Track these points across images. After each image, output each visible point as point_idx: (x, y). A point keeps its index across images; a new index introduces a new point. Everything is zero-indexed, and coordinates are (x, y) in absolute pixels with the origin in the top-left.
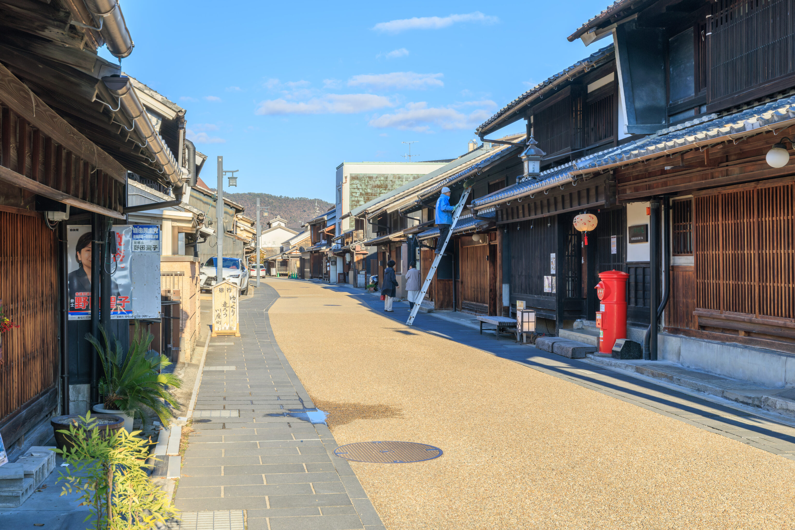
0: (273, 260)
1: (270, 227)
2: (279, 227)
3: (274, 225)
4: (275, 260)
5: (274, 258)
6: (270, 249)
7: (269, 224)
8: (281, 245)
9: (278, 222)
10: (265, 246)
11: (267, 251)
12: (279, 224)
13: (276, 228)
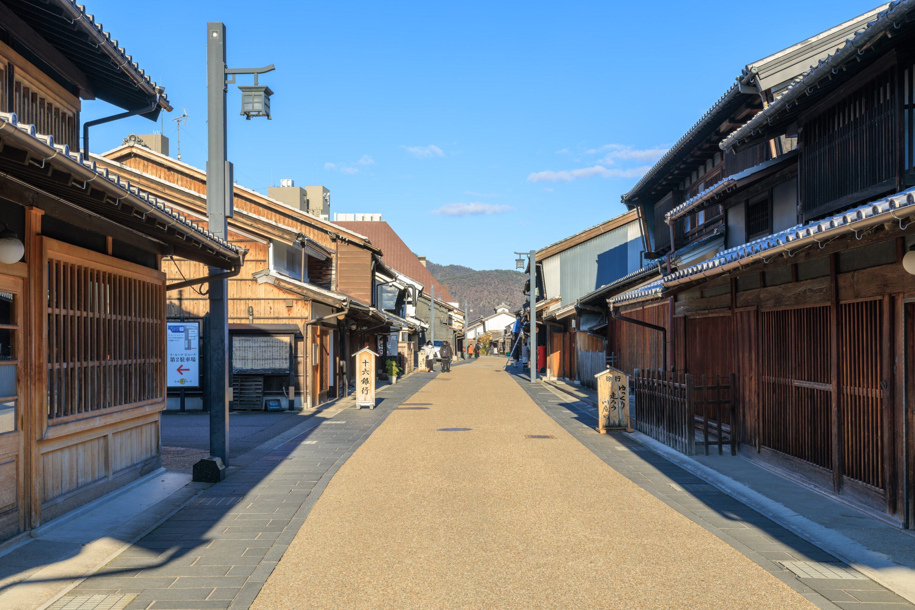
0: (496, 341)
1: (496, 313)
2: (504, 313)
3: (499, 311)
4: (497, 341)
5: (497, 339)
6: (496, 332)
7: (496, 310)
8: (505, 328)
9: (503, 308)
10: (491, 329)
11: (493, 333)
12: (503, 310)
13: (501, 314)
